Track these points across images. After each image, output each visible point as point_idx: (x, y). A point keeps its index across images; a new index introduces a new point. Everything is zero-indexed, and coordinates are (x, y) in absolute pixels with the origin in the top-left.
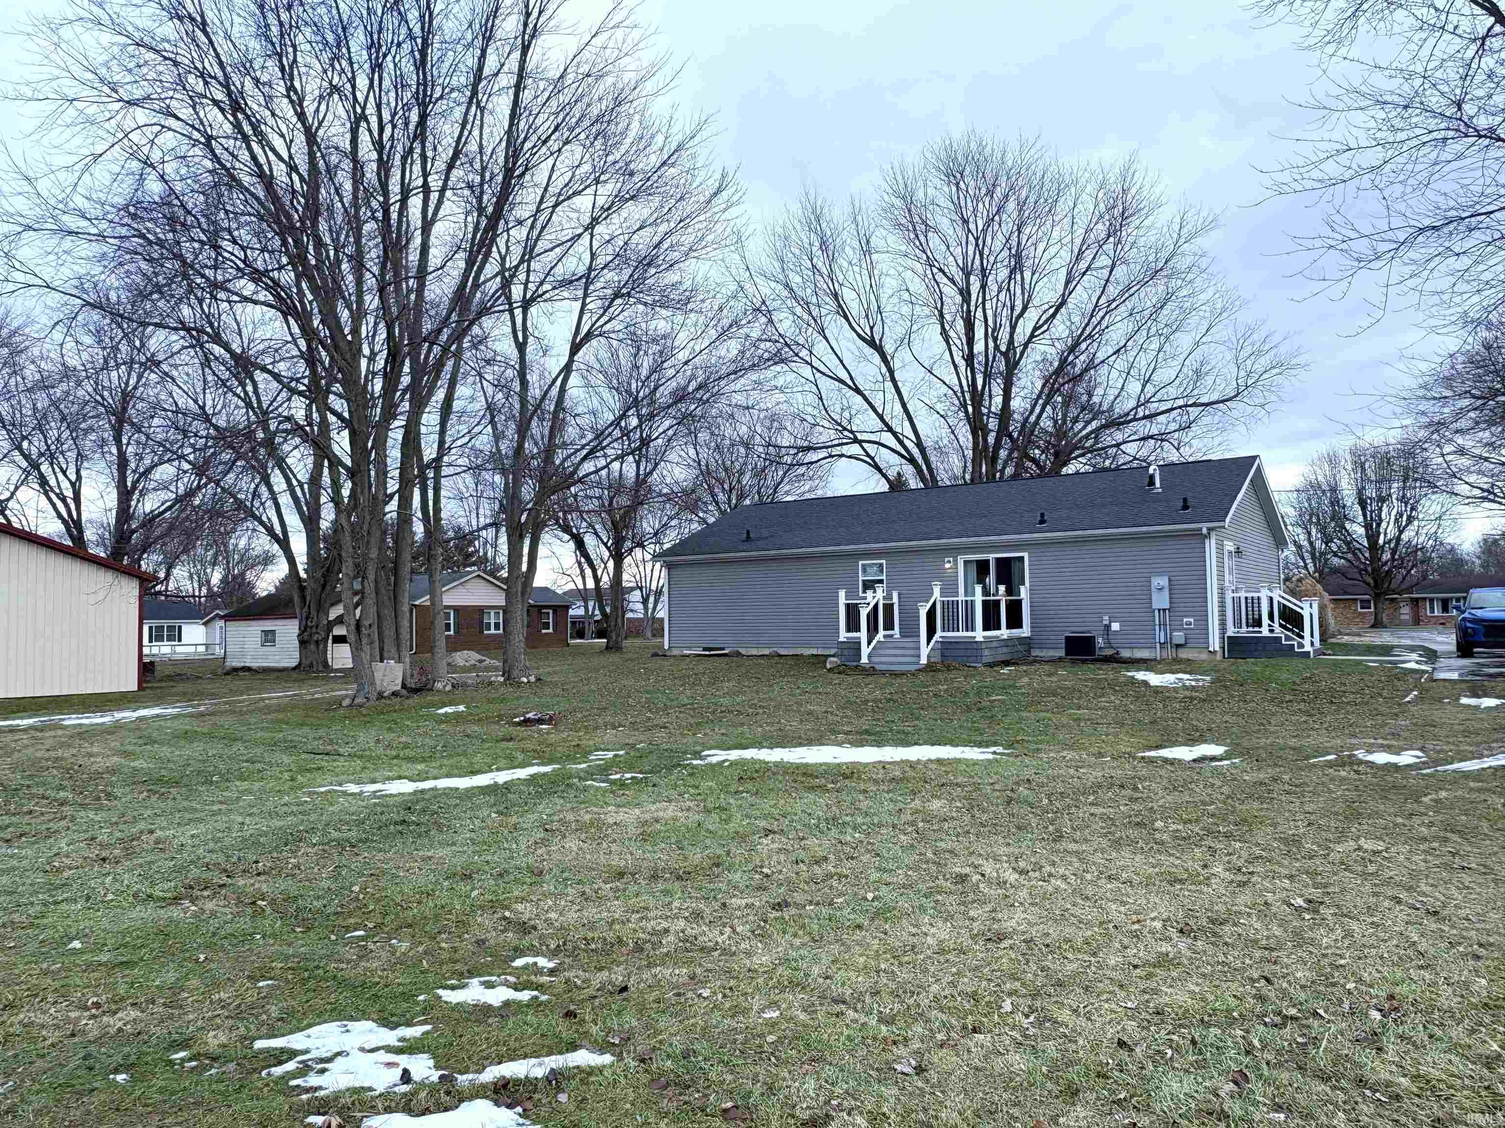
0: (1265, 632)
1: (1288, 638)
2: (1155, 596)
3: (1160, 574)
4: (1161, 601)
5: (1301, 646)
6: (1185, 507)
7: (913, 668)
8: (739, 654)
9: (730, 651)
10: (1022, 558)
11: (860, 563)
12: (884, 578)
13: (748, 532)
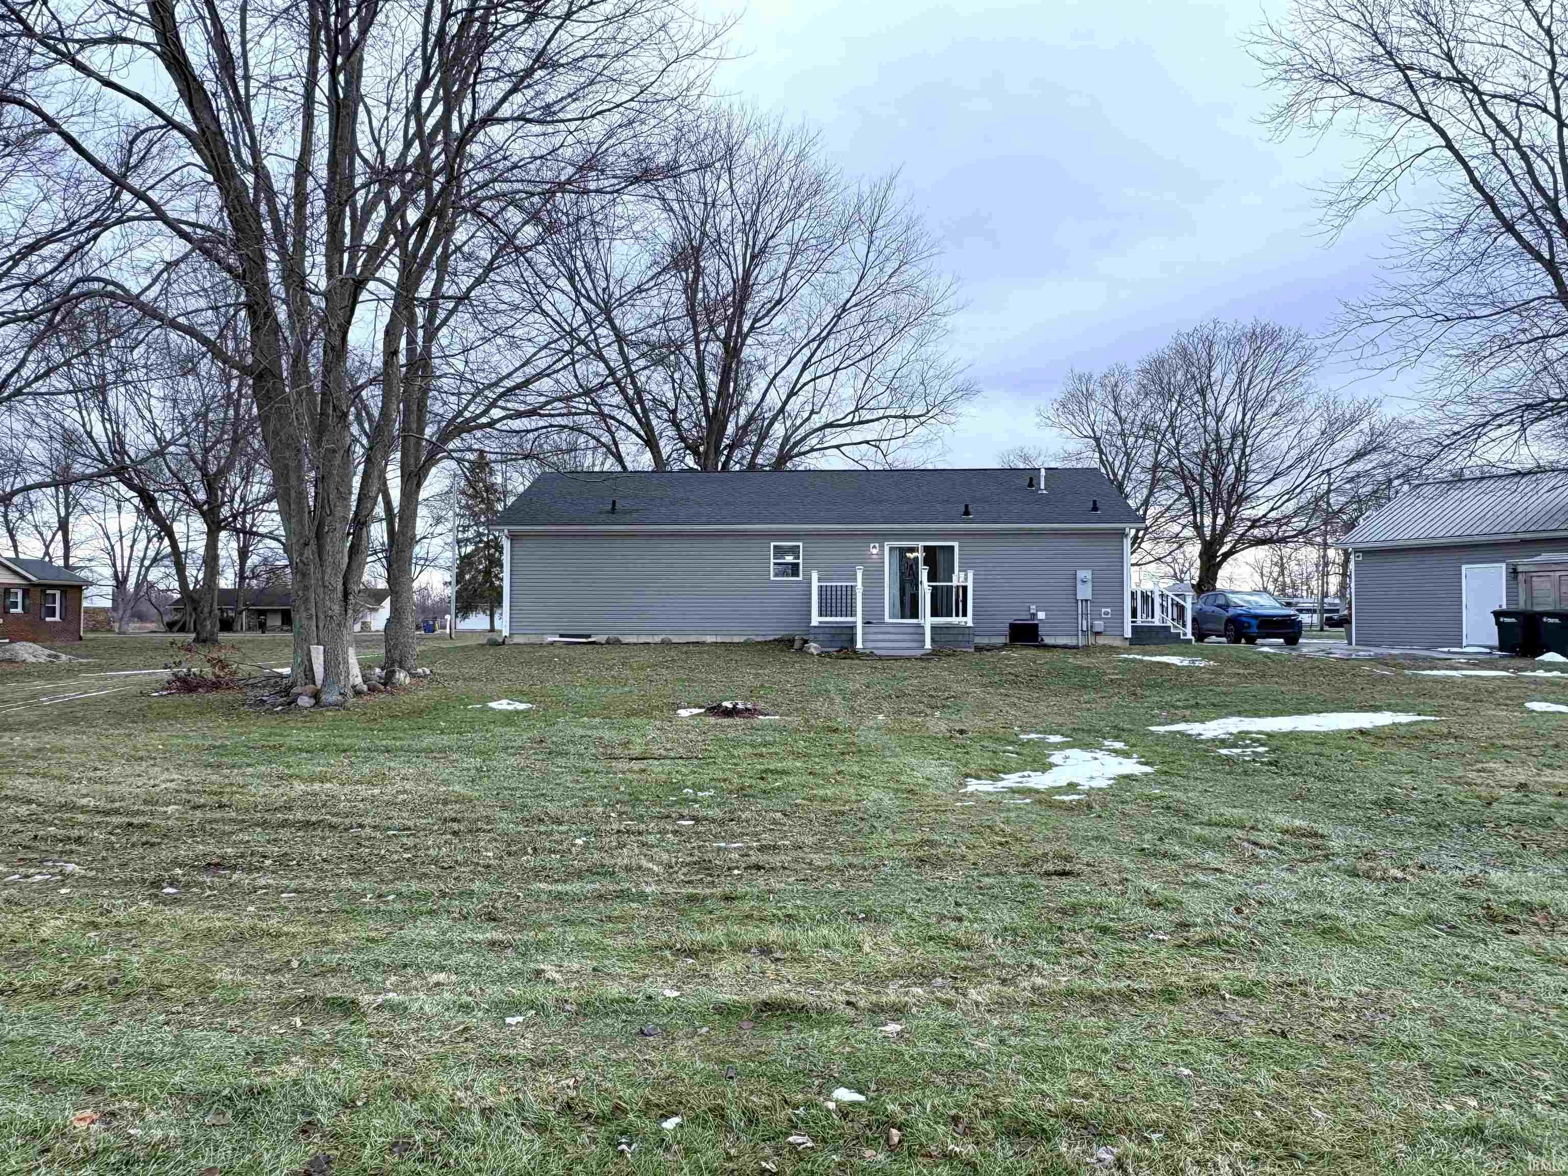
0: (1157, 622)
1: (1175, 627)
2: (1079, 586)
3: (1085, 568)
4: (1085, 592)
5: (1185, 634)
6: (1095, 508)
7: (918, 653)
8: (618, 642)
9: (602, 638)
10: (952, 548)
11: (772, 544)
12: (800, 561)
13: (614, 502)
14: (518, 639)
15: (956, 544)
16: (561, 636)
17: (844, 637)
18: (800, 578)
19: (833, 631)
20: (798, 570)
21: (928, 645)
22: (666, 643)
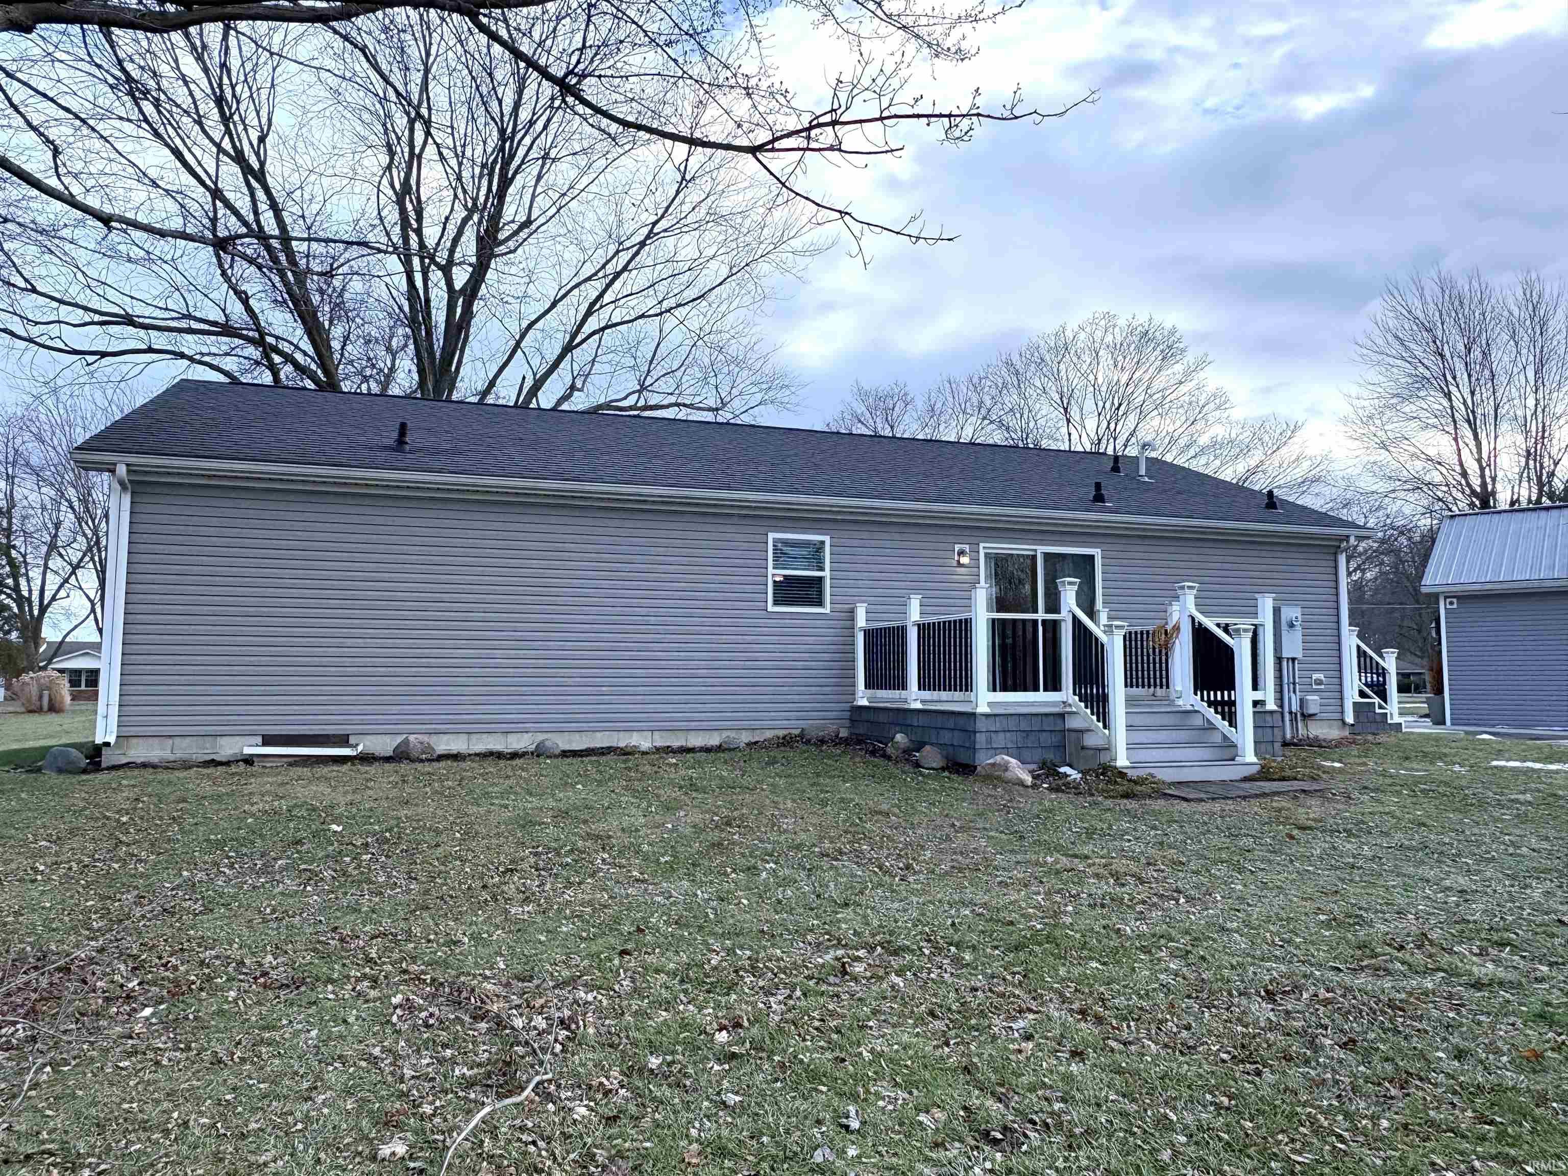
4: (1292, 644)
5: (1391, 716)
6: (1272, 505)
9: (384, 745)
10: (1091, 558)
11: (771, 536)
12: (826, 574)
13: (403, 426)
14: (139, 752)
15: (1096, 552)
16: (268, 741)
17: (1047, 740)
18: (827, 609)
19: (1024, 726)
20: (820, 593)
21: (1249, 756)
22: (539, 753)
